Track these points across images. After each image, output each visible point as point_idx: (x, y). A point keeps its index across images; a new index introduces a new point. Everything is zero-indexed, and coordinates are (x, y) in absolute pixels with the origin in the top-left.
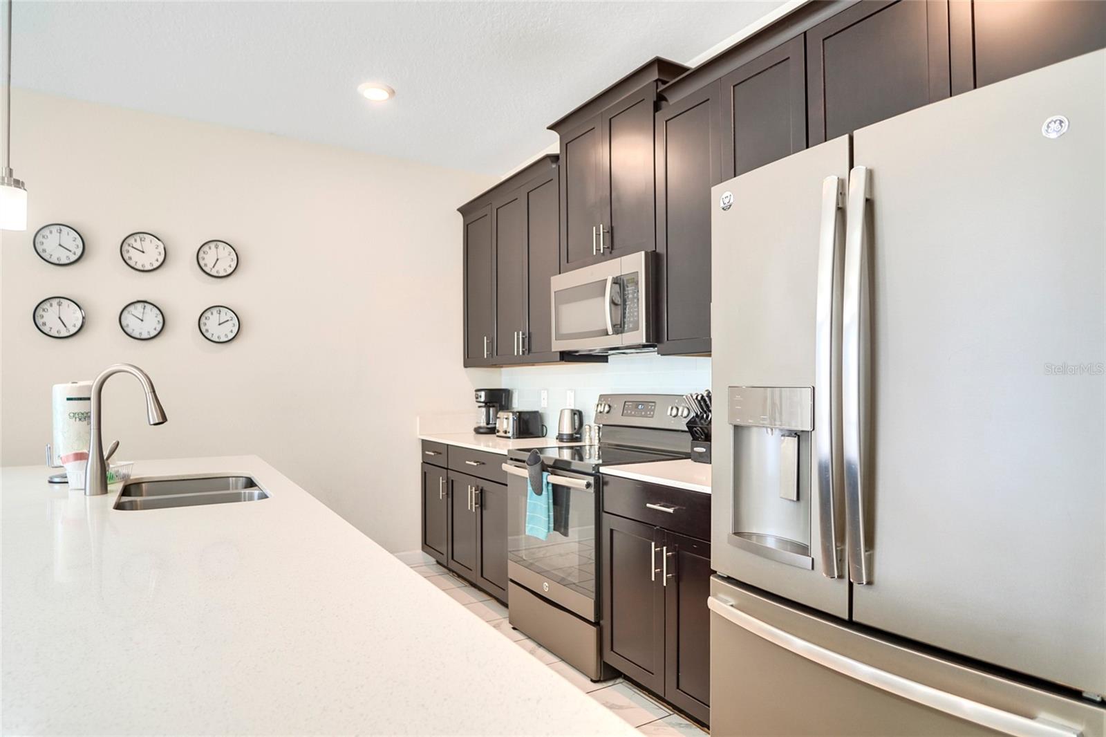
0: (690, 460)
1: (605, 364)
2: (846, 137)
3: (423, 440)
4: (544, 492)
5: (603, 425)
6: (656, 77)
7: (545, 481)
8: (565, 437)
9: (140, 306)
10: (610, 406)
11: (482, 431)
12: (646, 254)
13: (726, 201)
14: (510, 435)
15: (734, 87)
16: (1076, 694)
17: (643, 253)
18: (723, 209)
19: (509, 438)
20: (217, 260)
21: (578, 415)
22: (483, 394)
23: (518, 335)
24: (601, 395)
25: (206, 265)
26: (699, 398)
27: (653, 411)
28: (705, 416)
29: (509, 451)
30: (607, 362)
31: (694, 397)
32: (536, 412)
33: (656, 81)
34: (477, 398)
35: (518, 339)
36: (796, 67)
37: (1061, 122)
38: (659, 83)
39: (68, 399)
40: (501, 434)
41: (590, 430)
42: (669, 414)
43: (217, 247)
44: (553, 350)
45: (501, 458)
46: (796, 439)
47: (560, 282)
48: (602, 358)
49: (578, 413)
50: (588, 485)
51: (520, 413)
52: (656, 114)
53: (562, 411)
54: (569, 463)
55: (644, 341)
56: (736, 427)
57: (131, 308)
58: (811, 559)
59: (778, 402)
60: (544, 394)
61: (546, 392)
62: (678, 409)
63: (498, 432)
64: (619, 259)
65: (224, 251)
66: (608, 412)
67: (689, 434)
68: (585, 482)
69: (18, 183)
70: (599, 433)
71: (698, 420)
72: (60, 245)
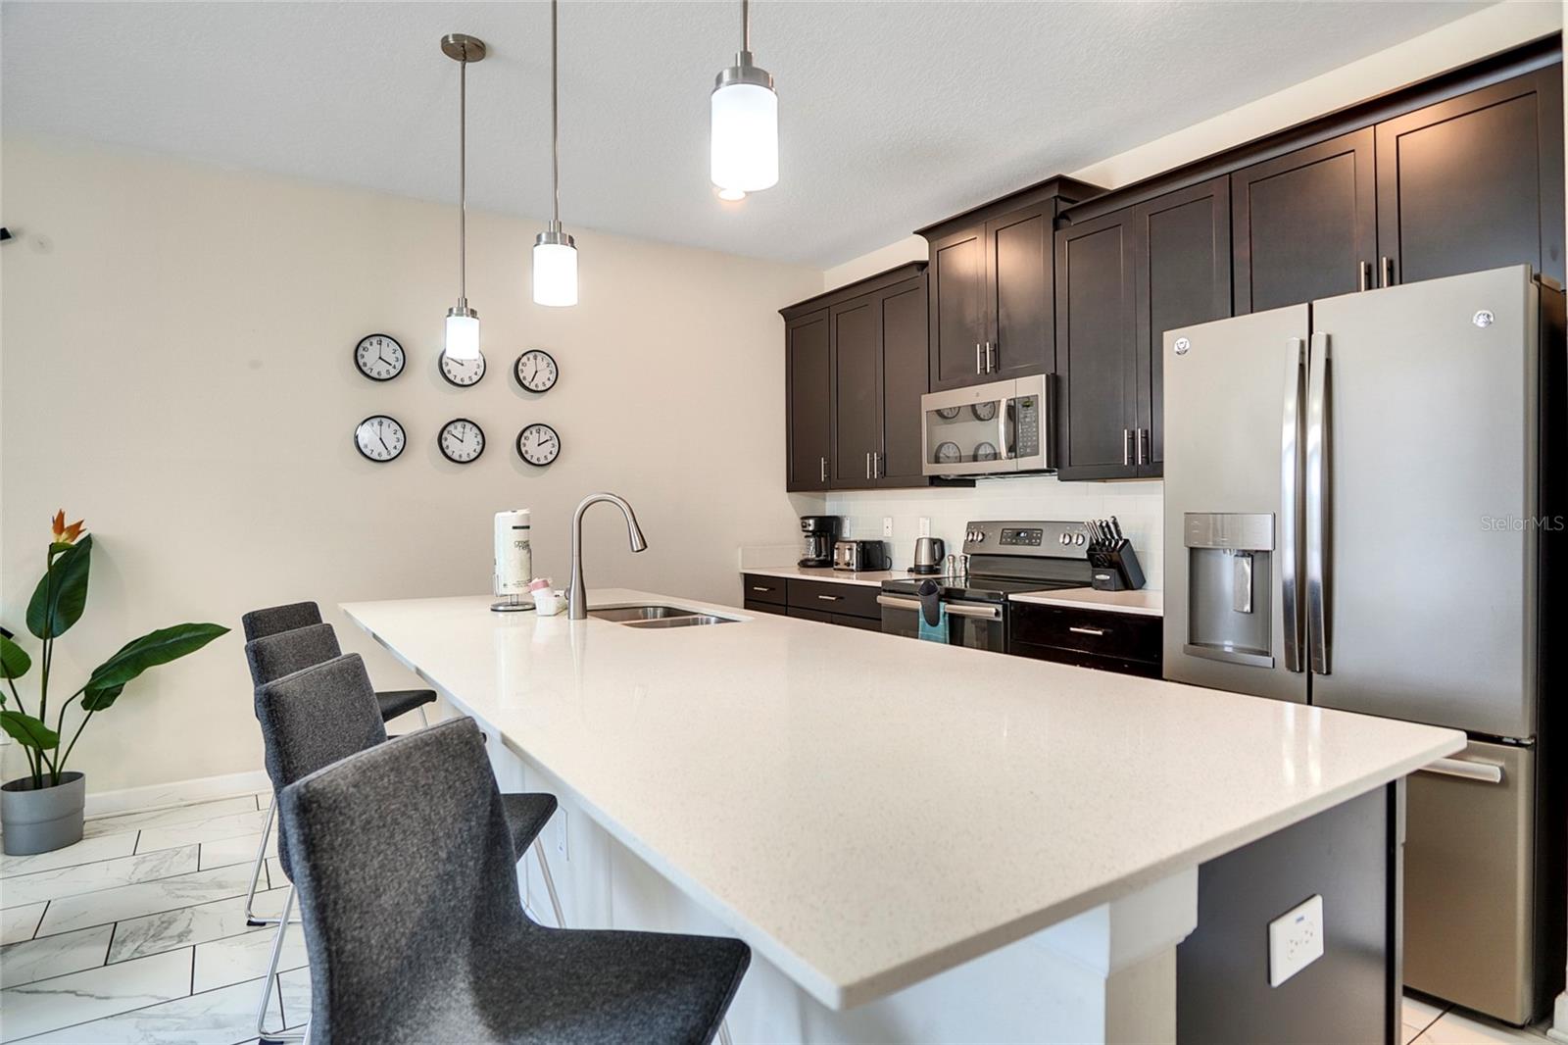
0: (1090, 589)
1: (972, 489)
2: (1306, 305)
3: (745, 574)
4: (941, 623)
5: (972, 555)
6: (1056, 194)
7: (942, 611)
8: (923, 569)
9: (459, 425)
10: (983, 535)
11: (810, 563)
12: (1047, 376)
13: (1182, 346)
14: (854, 568)
15: (1150, 215)
16: (1498, 740)
17: (1044, 376)
18: (1178, 353)
19: (852, 570)
20: (536, 372)
21: (937, 546)
22: (811, 522)
23: (872, 456)
24: (970, 524)
25: (524, 378)
26: (1104, 525)
27: (1040, 538)
28: (1107, 543)
29: (883, 582)
30: (974, 486)
31: (1098, 524)
32: (880, 543)
33: (1055, 197)
34: (803, 527)
35: (872, 461)
36: (1219, 207)
37: (1488, 316)
38: (1058, 200)
39: (514, 528)
40: (842, 566)
41: (954, 561)
42: (1061, 541)
43: (535, 358)
44: (924, 474)
45: (877, 591)
46: (1250, 559)
47: (932, 401)
48: (967, 481)
49: (939, 544)
50: (997, 614)
51: (864, 543)
52: (1056, 233)
53: (918, 541)
54: (963, 591)
55: (1045, 467)
56: (1193, 551)
57: (451, 428)
58: (1271, 659)
59: (1219, 527)
60: (888, 522)
61: (890, 519)
62: (1071, 538)
63: (837, 564)
64: (1014, 380)
65: (543, 363)
66: (981, 541)
67: (1089, 563)
68: (994, 611)
69: (473, 313)
70: (965, 564)
71: (1098, 548)
72: (380, 358)
